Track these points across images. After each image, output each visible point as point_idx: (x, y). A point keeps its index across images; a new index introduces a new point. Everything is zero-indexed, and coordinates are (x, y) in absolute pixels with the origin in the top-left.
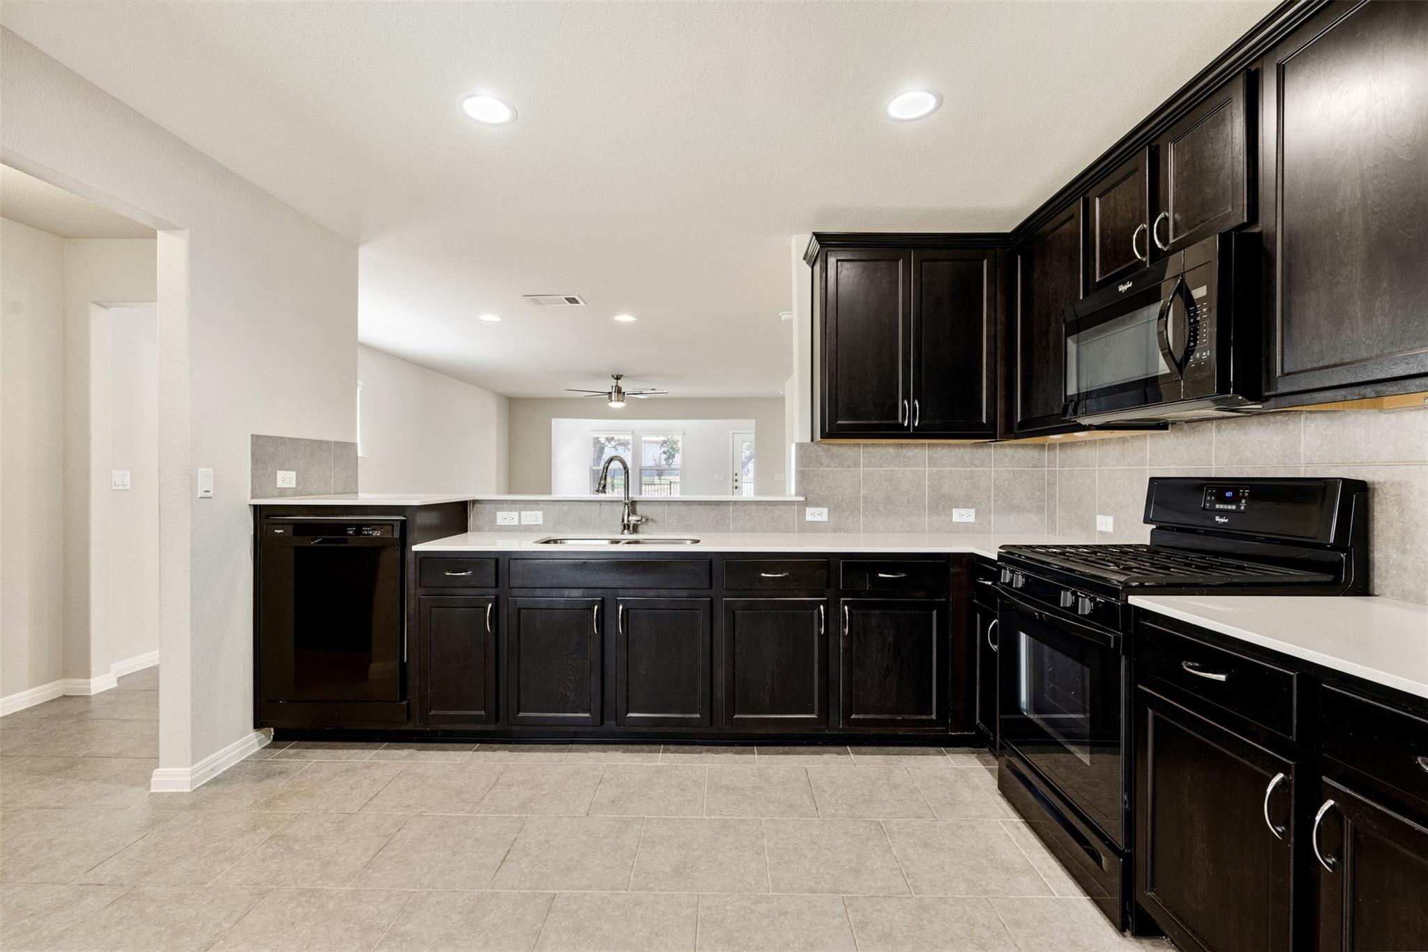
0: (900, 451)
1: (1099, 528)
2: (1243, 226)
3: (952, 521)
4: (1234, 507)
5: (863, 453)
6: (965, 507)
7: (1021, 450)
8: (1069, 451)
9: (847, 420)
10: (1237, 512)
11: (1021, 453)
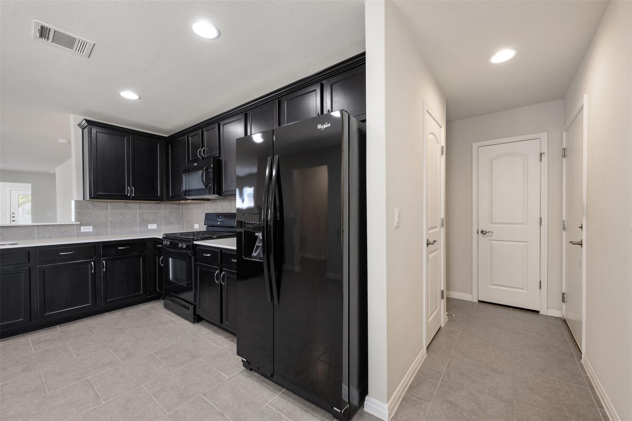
0: (126, 204)
1: (195, 228)
2: (218, 157)
3: (148, 229)
4: (221, 220)
5: (110, 205)
6: (153, 223)
7: (172, 205)
8: (187, 206)
9: (101, 192)
10: (222, 221)
11: (172, 206)
